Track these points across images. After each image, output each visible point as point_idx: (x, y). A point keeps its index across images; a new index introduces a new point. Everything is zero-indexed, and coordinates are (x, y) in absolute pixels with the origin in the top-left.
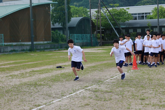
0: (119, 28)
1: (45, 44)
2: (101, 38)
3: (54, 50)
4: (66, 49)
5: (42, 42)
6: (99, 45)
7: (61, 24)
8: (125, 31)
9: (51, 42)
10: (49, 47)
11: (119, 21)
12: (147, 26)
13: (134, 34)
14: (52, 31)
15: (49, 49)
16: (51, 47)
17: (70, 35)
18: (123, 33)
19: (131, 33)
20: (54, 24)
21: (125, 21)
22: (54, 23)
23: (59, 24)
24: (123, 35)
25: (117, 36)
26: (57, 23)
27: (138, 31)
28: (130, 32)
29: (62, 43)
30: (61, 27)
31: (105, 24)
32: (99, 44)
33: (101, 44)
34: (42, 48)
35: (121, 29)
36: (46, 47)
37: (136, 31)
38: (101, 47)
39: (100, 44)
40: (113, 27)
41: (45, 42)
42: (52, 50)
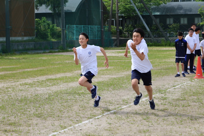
0: (149, 16)
1: (25, 41)
2: (118, 33)
3: (43, 51)
4: (61, 51)
5: (20, 38)
6: (114, 44)
7: (49, 7)
8: (160, 22)
9: (34, 37)
10: (31, 47)
11: (150, 4)
12: (198, 13)
13: (175, 27)
14: (37, 19)
15: (32, 50)
16: (35, 47)
17: (66, 26)
18: (156, 24)
19: (170, 25)
20: (38, 7)
21: (160, 4)
22: (38, 5)
23: (47, 6)
24: (155, 28)
25: (145, 29)
26: (44, 6)
27: (182, 22)
28: (168, 22)
29: (53, 40)
30: (50, 12)
31: (126, 8)
32: (114, 42)
33: (118, 44)
34: (20, 48)
35: (153, 18)
36: (27, 47)
37: (180, 22)
38: (117, 48)
39: (116, 42)
40: (139, 14)
41: (26, 38)
42: (39, 52)
